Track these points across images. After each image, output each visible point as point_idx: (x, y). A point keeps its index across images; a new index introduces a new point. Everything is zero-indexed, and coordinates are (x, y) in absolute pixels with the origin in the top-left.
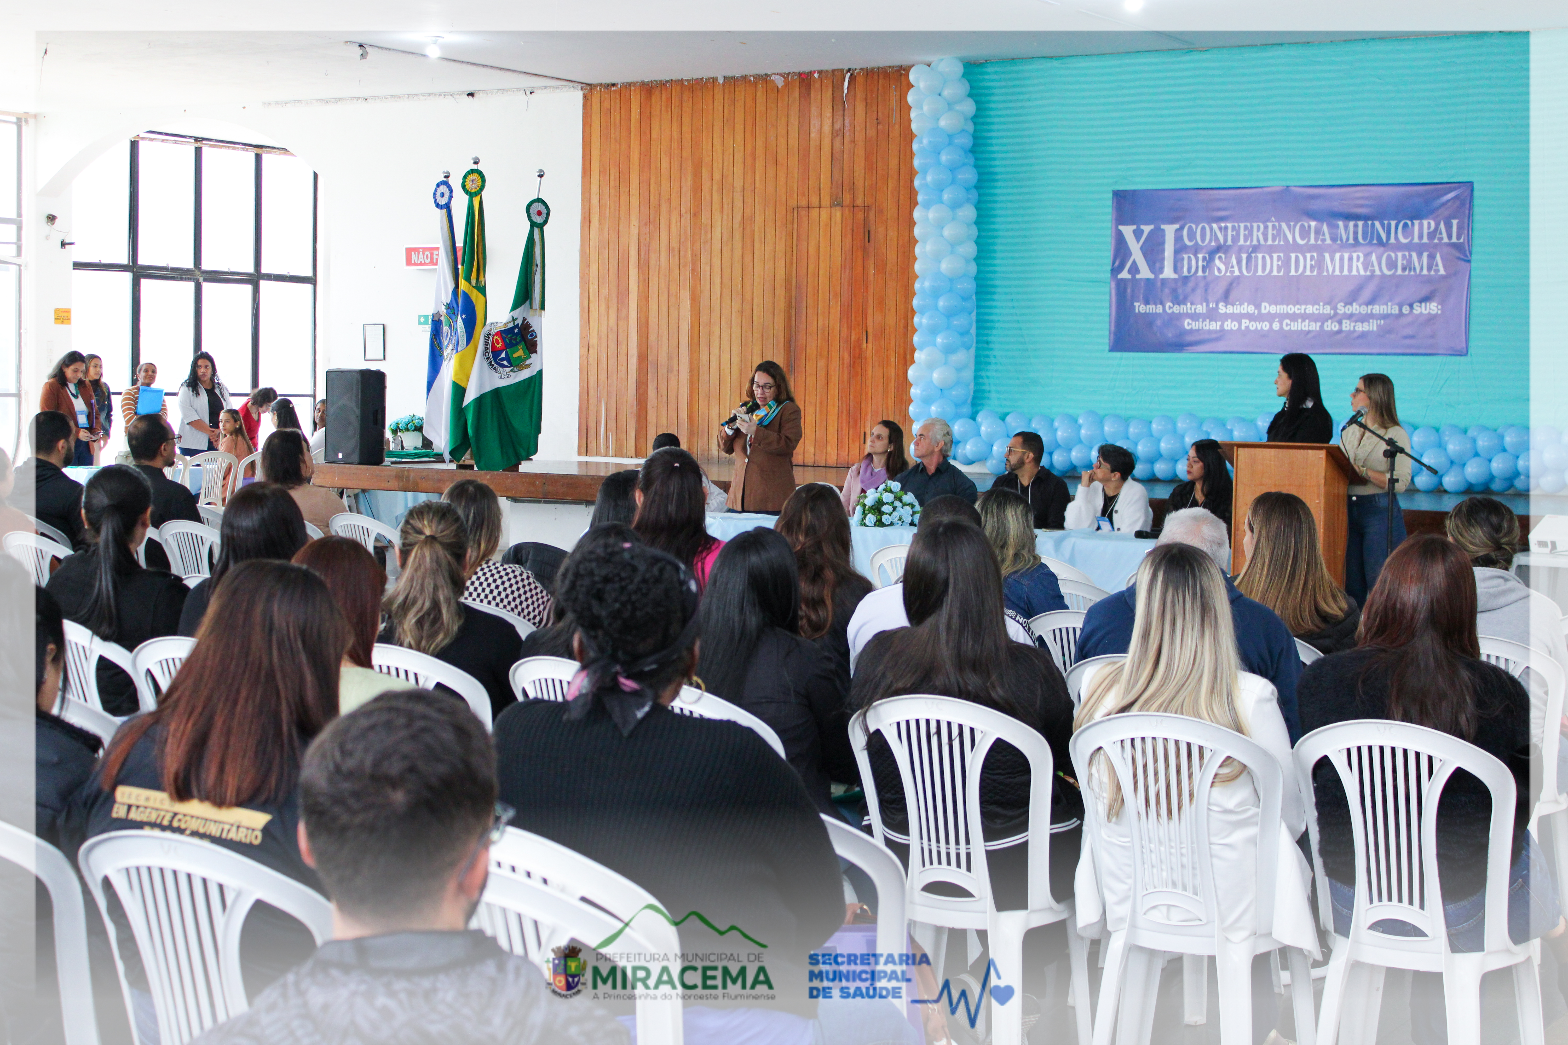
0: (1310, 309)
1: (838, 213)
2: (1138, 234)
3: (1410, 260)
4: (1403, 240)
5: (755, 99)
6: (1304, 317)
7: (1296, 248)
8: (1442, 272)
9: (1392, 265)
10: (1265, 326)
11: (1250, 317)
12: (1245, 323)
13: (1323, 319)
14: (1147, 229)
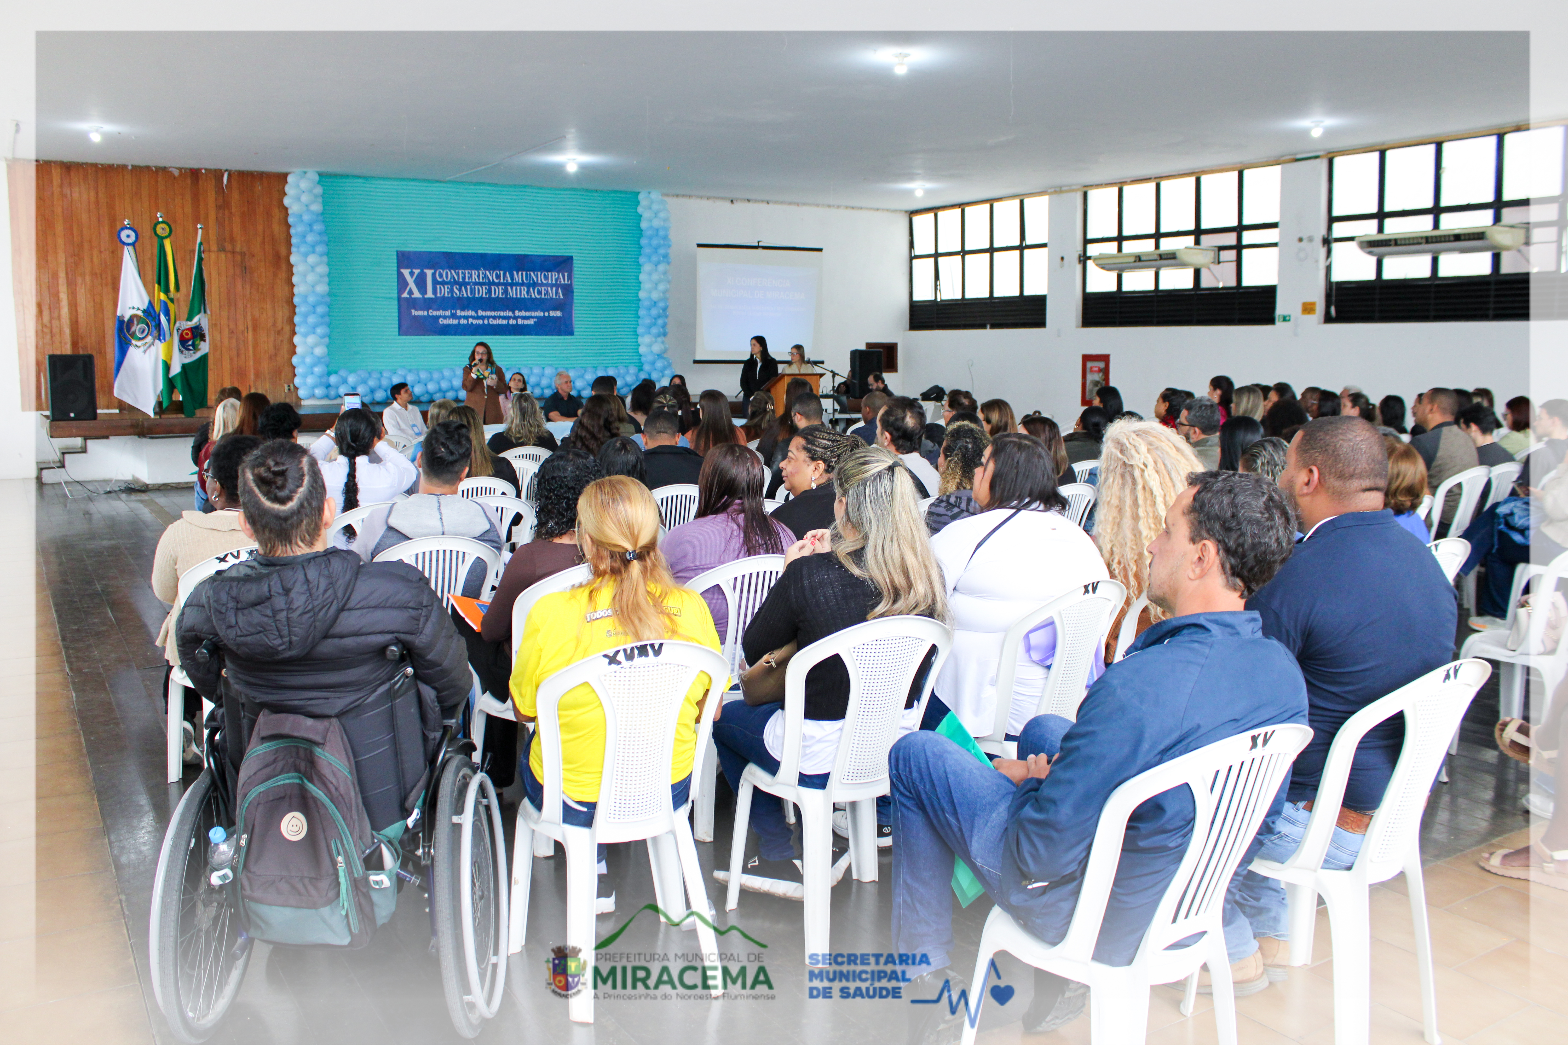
0: (502, 314)
1: (223, 256)
2: (412, 274)
3: (547, 291)
4: (545, 282)
5: (157, 182)
6: (500, 317)
7: (494, 283)
8: (562, 297)
9: (540, 293)
10: (481, 322)
11: (473, 318)
12: (471, 320)
13: (508, 318)
14: (417, 272)
